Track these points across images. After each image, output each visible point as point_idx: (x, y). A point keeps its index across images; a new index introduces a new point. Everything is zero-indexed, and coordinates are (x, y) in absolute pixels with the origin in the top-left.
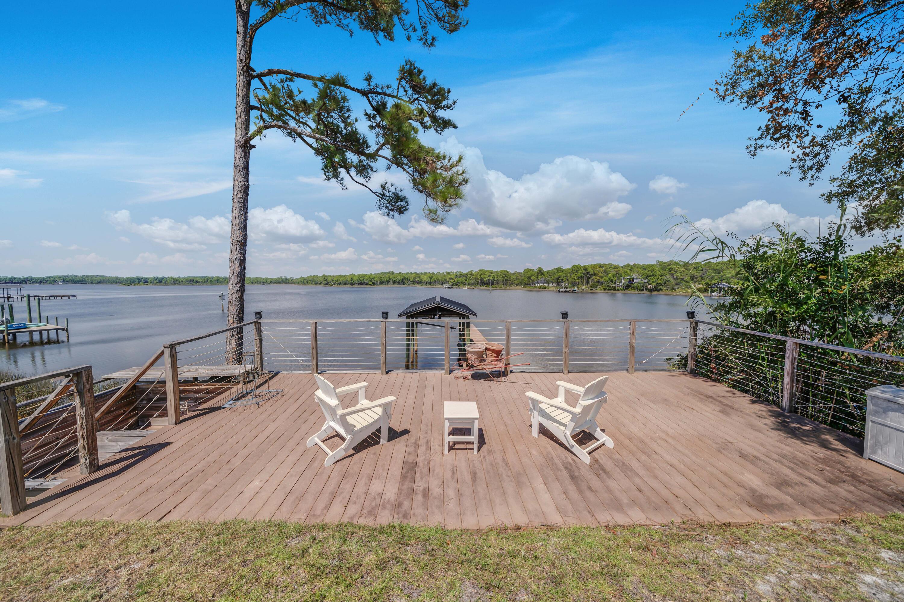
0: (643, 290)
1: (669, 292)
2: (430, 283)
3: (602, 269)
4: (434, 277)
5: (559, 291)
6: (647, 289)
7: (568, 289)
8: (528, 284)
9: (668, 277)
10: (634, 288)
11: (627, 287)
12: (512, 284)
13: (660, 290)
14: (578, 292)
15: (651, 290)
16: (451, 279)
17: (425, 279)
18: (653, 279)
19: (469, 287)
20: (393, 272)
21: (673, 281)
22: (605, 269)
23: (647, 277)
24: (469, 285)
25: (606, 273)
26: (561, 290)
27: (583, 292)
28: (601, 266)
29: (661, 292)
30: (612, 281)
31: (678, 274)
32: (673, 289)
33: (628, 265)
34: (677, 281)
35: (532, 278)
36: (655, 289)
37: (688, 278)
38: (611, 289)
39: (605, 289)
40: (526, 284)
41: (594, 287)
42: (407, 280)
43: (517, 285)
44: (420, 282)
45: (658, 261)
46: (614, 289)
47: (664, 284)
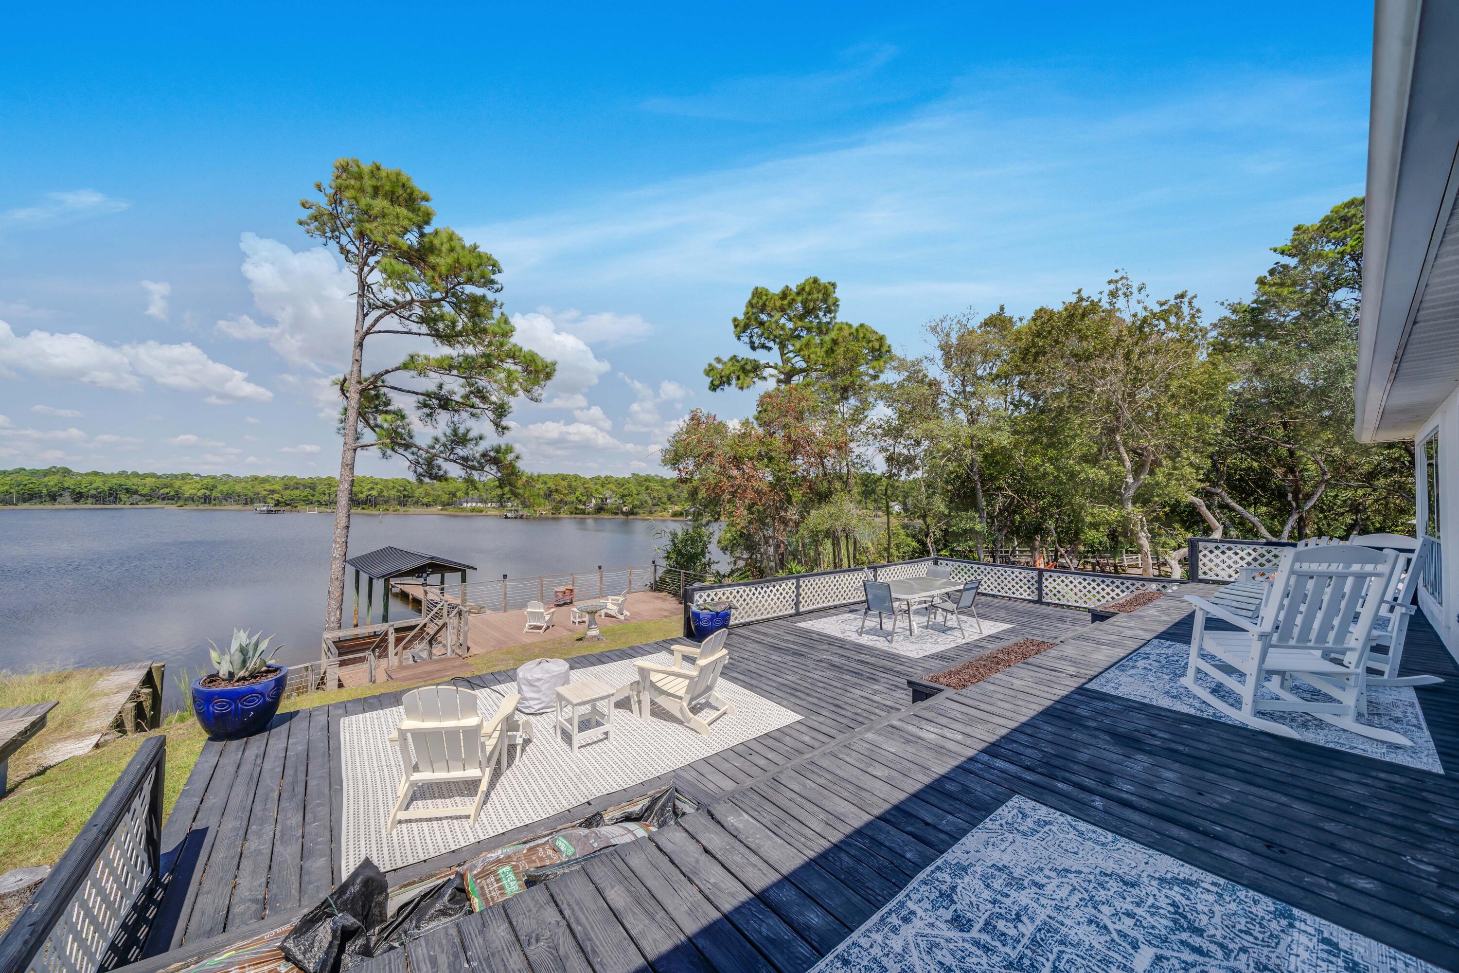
0: (617, 514)
1: (646, 517)
2: (206, 499)
3: (565, 483)
4: (220, 487)
5: (506, 517)
6: (623, 513)
7: (520, 513)
8: (449, 504)
9: (644, 496)
10: (608, 511)
11: (600, 509)
12: (417, 503)
13: (636, 514)
14: (535, 519)
15: (627, 514)
16: (273, 492)
17: (188, 490)
18: (629, 500)
19: (322, 508)
20: (67, 472)
21: (650, 501)
22: (571, 483)
23: (623, 496)
24: (320, 504)
25: (572, 489)
26: (509, 515)
27: (542, 518)
28: (564, 478)
29: (637, 517)
30: (580, 501)
31: (655, 494)
32: (651, 513)
33: (599, 478)
34: (655, 502)
35: (459, 494)
36: (631, 513)
37: (665, 499)
38: (578, 512)
39: (571, 513)
40: (445, 505)
41: (556, 510)
42: (128, 491)
43: (427, 505)
44: (175, 497)
45: (633, 474)
46: (583, 512)
47: (642, 505)
